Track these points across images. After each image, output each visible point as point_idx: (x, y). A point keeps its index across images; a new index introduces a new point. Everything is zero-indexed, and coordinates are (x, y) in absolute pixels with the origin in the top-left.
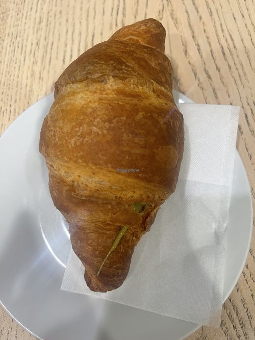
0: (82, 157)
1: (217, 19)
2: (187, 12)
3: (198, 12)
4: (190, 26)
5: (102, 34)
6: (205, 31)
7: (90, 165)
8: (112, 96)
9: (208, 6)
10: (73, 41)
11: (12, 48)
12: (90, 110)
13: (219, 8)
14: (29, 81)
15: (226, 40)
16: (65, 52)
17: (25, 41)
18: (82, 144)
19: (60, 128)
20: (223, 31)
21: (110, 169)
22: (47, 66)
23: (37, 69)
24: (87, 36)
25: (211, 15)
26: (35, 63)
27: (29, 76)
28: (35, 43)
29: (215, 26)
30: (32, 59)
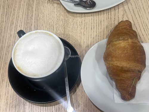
0: (125, 59)
1: (142, 19)
2: (132, 16)
3: (135, 16)
4: (133, 21)
5: (104, 21)
6: (138, 23)
7: (128, 61)
8: (131, 43)
9: (139, 14)
10: (94, 22)
11: (73, 23)
12: (126, 47)
13: (142, 15)
14: (80, 35)
15: (145, 26)
16: (92, 26)
17: (77, 21)
18: (125, 56)
19: (118, 52)
20: (144, 23)
21: (133, 62)
22: (86, 30)
23: (82, 31)
24: (99, 21)
25: (140, 17)
26: (81, 29)
27: (80, 33)
28: (81, 22)
29: (141, 21)
30: (80, 28)
